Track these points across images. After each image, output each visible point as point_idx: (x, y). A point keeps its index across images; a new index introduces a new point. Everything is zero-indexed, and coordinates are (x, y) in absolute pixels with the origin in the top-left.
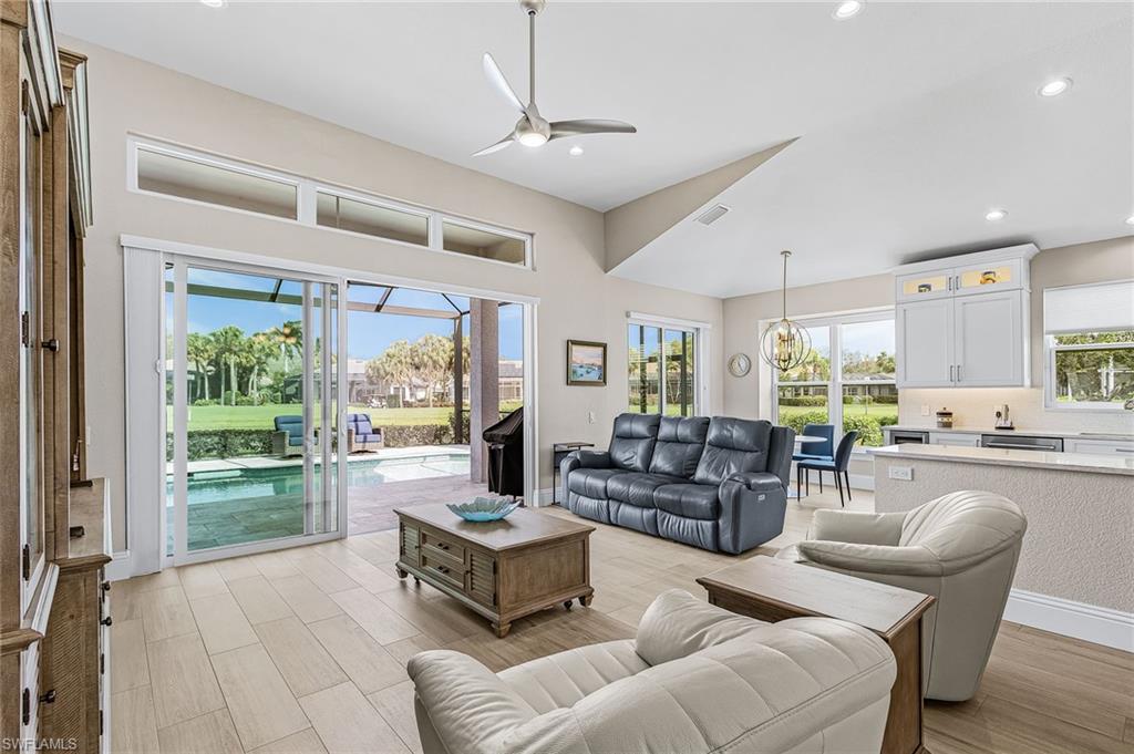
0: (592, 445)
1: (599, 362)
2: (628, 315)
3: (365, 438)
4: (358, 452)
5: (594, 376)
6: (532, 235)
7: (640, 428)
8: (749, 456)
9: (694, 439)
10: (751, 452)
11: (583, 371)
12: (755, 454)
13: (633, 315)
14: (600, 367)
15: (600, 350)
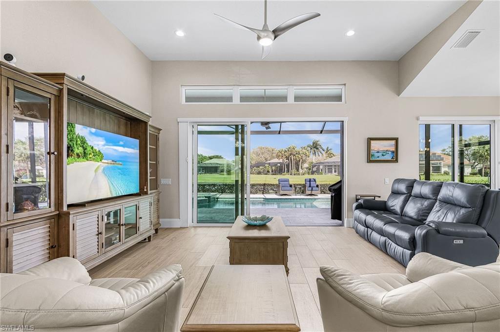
0: (380, 197)
1: (393, 149)
2: (418, 119)
3: (312, 189)
4: (309, 195)
5: (388, 157)
6: (345, 85)
7: (402, 188)
8: (463, 211)
9: (431, 196)
10: (466, 207)
11: (380, 154)
12: (467, 210)
13: (421, 118)
14: (393, 152)
15: (393, 142)
